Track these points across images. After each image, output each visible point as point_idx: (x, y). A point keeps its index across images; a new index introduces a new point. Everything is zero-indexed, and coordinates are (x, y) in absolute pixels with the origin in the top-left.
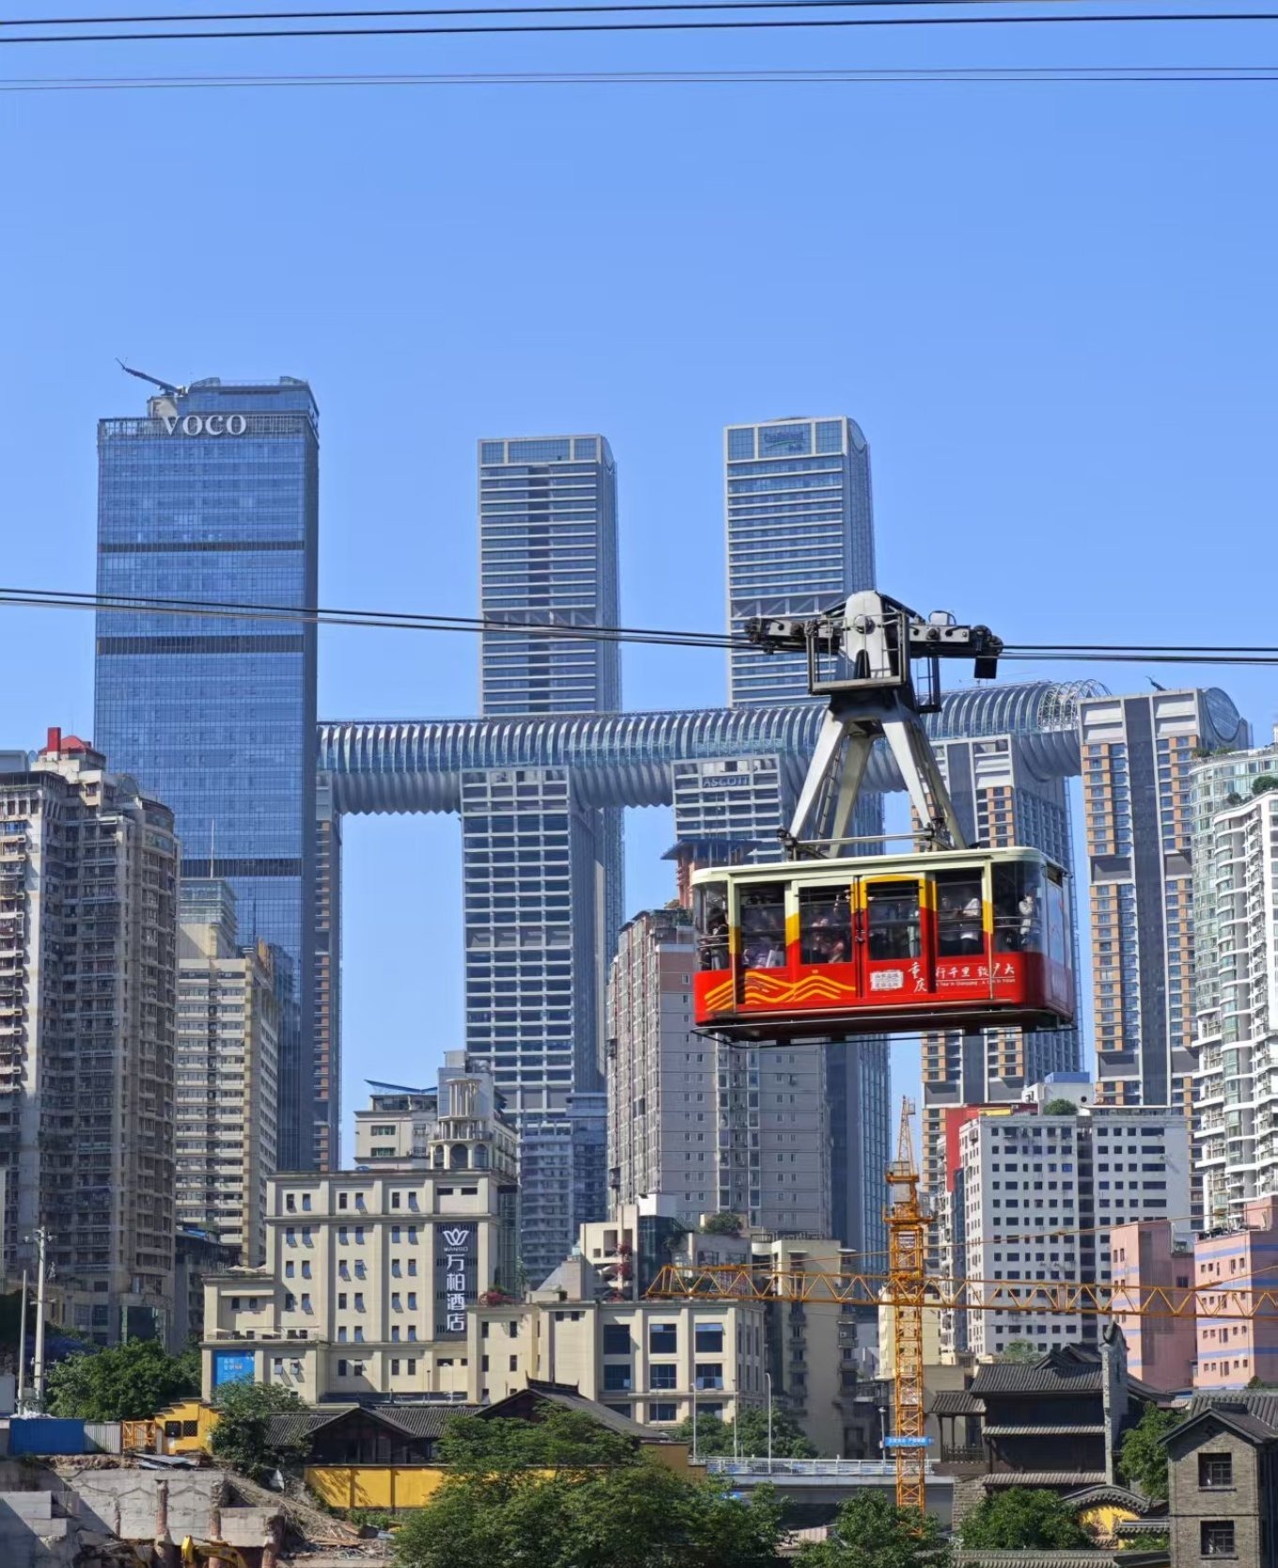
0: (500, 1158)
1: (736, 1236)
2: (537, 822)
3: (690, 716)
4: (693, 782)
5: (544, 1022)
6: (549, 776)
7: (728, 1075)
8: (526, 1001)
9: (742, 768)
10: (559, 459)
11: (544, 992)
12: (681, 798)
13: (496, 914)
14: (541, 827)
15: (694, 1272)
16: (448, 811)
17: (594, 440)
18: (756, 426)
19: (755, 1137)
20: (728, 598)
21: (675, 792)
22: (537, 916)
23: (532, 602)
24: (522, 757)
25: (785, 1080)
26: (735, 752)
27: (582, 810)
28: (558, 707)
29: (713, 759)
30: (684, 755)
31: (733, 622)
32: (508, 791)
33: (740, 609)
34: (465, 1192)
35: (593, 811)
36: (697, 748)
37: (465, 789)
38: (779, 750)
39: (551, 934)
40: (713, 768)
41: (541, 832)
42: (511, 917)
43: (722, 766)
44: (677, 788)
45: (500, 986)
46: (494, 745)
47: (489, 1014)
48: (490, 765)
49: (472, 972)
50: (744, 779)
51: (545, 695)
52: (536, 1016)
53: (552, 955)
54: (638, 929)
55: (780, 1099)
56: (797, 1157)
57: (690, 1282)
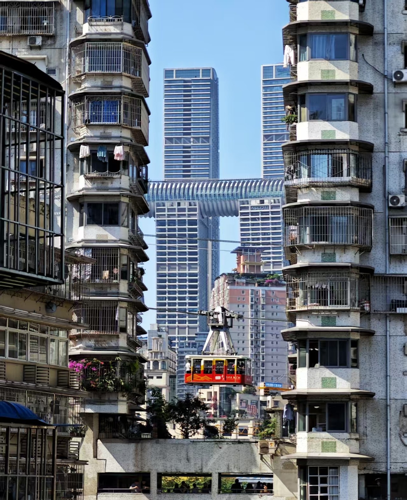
0: (170, 363)
1: (255, 395)
2: (185, 223)
3: (246, 181)
4: (247, 208)
5: (187, 301)
6: (190, 205)
7: (254, 334)
8: (180, 293)
9: (266, 202)
10: (196, 77)
11: (187, 289)
12: (242, 214)
13: (169, 258)
14: (187, 225)
15: (239, 407)
16: (150, 217)
17: (210, 70)
18: (274, 65)
19: (263, 356)
20: (262, 134)
21: (240, 211)
22: (185, 259)
23: (185, 134)
24: (180, 197)
25: (275, 336)
26: (264, 196)
27: (203, 218)
28: (194, 175)
29: (255, 199)
30: (244, 197)
31: (264, 143)
32: (174, 210)
33: (267, 138)
34: (158, 378)
35: (208, 218)
36: (249, 194)
37: (157, 209)
38: (281, 196)
39: (190, 267)
40: (255, 202)
41: (187, 227)
42: (175, 259)
43: (258, 201)
44: (240, 210)
45: (170, 287)
46: (168, 191)
47: (165, 297)
48: (167, 200)
49: (159, 281)
50: (267, 207)
51: (189, 171)
52: (184, 298)
53: (191, 275)
54: (222, 280)
55: (272, 343)
56: (278, 364)
57: (237, 411)
